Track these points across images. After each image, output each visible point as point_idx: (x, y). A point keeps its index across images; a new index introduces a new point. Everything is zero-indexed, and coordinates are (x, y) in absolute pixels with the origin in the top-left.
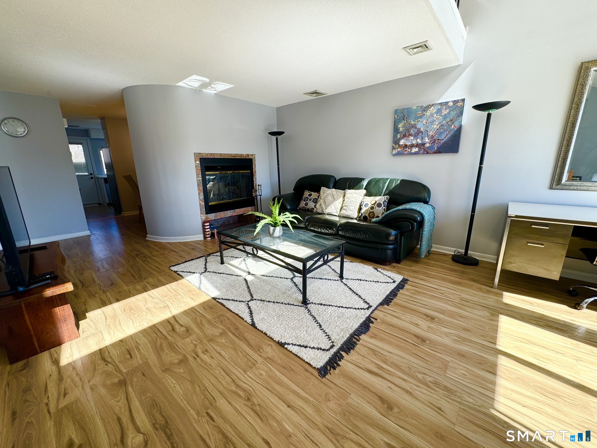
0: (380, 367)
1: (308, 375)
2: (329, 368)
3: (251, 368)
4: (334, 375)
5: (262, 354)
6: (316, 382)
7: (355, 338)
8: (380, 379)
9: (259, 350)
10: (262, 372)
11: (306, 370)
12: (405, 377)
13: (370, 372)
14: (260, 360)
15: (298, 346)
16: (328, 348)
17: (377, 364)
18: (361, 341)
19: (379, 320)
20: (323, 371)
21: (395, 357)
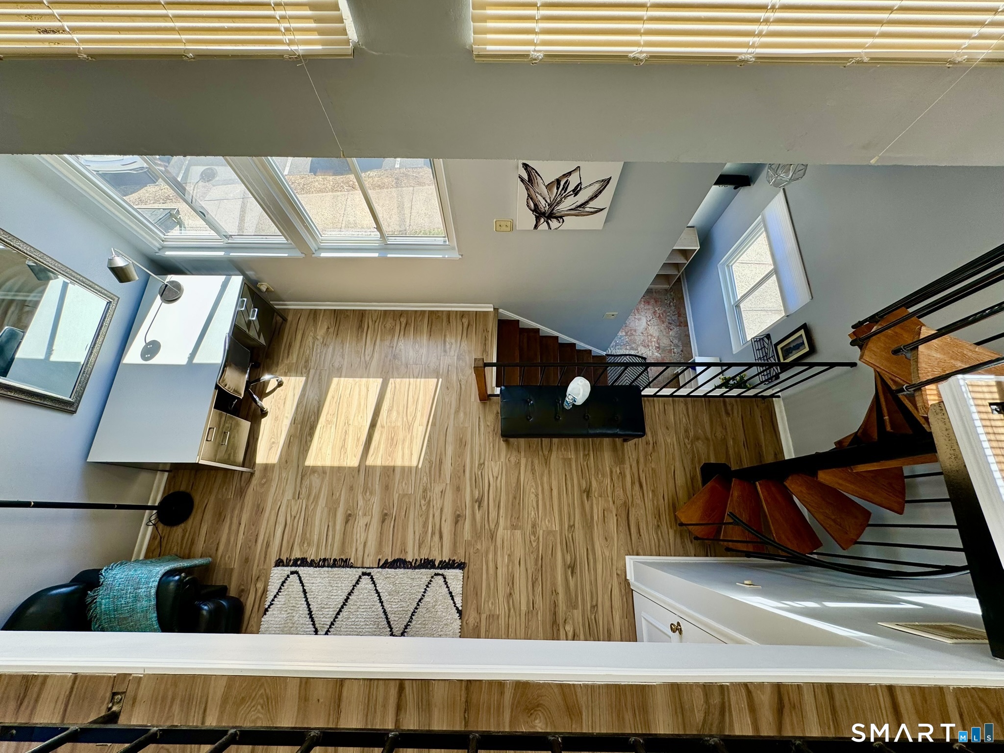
0: (433, 533)
1: (470, 574)
2: (456, 565)
3: (493, 616)
4: (459, 558)
5: (478, 620)
6: (472, 565)
7: (415, 563)
8: (442, 529)
9: (477, 626)
10: (490, 605)
11: (468, 577)
12: (431, 516)
13: (441, 537)
14: (484, 616)
15: (453, 599)
16: (441, 577)
17: (432, 536)
18: (416, 557)
19: (380, 557)
20: (461, 566)
21: (417, 528)
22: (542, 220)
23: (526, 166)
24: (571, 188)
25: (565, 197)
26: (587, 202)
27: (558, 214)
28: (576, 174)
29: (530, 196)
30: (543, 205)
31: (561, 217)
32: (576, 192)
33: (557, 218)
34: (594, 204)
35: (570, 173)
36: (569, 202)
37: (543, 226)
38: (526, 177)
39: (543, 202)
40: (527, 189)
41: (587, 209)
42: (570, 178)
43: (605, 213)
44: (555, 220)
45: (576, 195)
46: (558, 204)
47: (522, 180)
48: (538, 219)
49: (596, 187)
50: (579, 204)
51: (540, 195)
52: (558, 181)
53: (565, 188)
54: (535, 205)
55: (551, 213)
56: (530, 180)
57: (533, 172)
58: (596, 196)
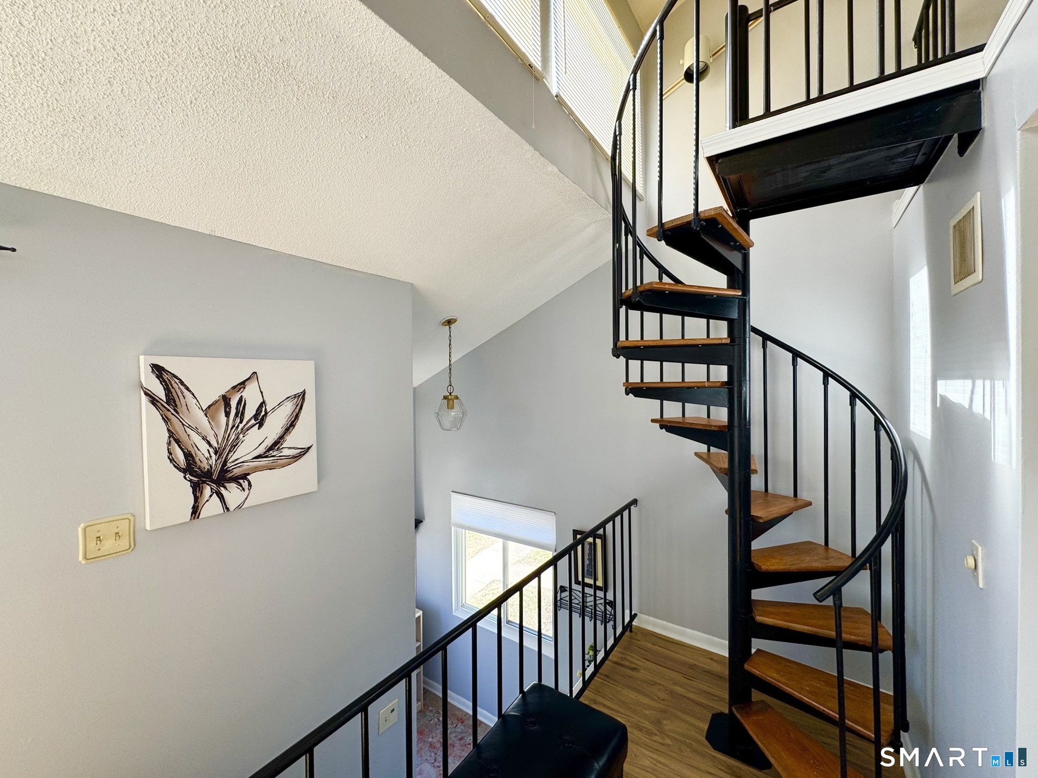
22: (207, 491)
23: (158, 371)
24: (250, 412)
25: (245, 431)
26: (282, 437)
27: (237, 472)
28: (253, 387)
29: (173, 436)
30: (205, 456)
31: (244, 476)
32: (260, 418)
33: (236, 479)
34: (295, 440)
35: (243, 385)
36: (253, 442)
37: (211, 506)
38: (160, 392)
39: (203, 447)
40: (166, 420)
41: (286, 452)
43: (312, 453)
44: (232, 486)
45: (261, 425)
46: (234, 446)
47: (154, 400)
48: (197, 489)
49: (289, 408)
50: (269, 442)
51: (196, 430)
52: (226, 400)
53: (240, 414)
54: (188, 456)
55: (224, 471)
56: (171, 399)
57: (174, 382)
58: (292, 425)
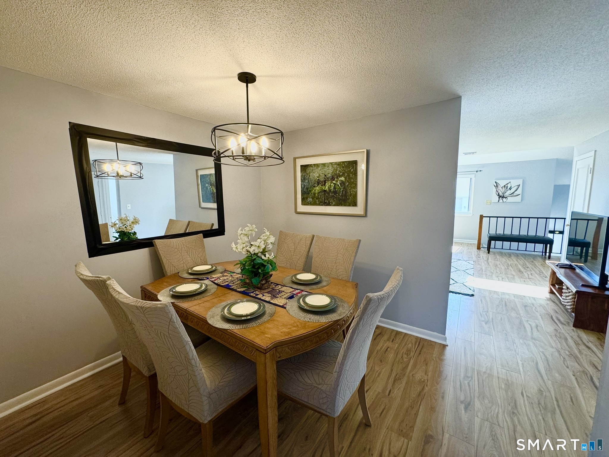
22: (501, 198)
23: (496, 182)
24: (509, 188)
25: (507, 191)
26: (514, 192)
27: (505, 197)
28: (510, 184)
29: (497, 191)
30: (501, 194)
31: (507, 197)
32: (510, 189)
33: (505, 198)
34: (516, 193)
35: (508, 184)
36: (509, 192)
37: (501, 201)
38: (496, 185)
39: (501, 192)
40: (496, 189)
41: (514, 195)
42: (508, 185)
43: (521, 195)
44: (504, 198)
45: (510, 190)
46: (505, 193)
47: (495, 186)
48: (499, 198)
49: (516, 187)
50: (512, 193)
51: (500, 190)
52: (505, 186)
53: (507, 188)
54: (498, 193)
55: (503, 196)
56: (497, 186)
57: (498, 184)
58: (516, 190)
